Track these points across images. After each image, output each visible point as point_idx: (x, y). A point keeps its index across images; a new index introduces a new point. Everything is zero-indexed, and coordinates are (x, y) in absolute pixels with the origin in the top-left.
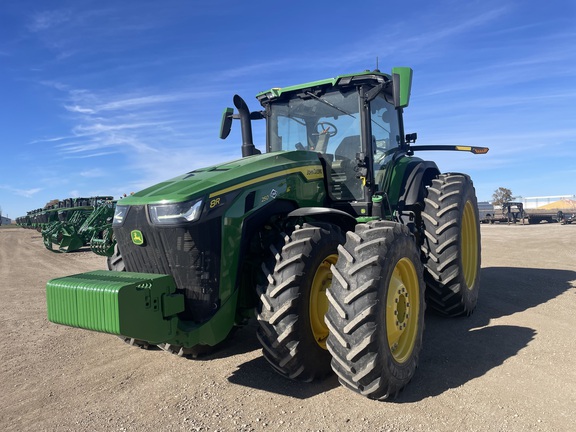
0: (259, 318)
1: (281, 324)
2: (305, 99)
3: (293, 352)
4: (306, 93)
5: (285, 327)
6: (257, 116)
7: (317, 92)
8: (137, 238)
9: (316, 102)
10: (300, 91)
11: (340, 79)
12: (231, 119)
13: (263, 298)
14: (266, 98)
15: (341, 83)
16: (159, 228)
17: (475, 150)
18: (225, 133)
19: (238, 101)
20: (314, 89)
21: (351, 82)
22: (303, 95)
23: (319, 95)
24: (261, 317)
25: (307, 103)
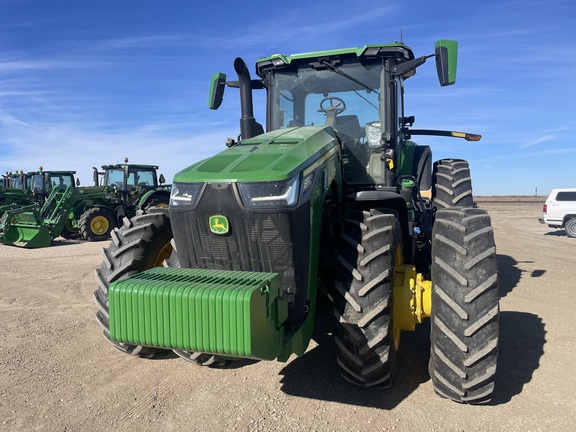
0: (342, 320)
1: (372, 327)
2: (318, 69)
3: (384, 358)
4: (321, 63)
5: (376, 330)
6: (257, 85)
7: (334, 62)
8: (219, 225)
9: (332, 74)
10: (315, 59)
11: (367, 49)
12: (223, 86)
13: (347, 296)
14: (272, 65)
15: (367, 53)
16: (255, 213)
17: (469, 137)
18: (217, 102)
19: (239, 65)
20: (332, 57)
21: (379, 53)
22: (317, 65)
23: (337, 65)
24: (345, 318)
25: (319, 74)
